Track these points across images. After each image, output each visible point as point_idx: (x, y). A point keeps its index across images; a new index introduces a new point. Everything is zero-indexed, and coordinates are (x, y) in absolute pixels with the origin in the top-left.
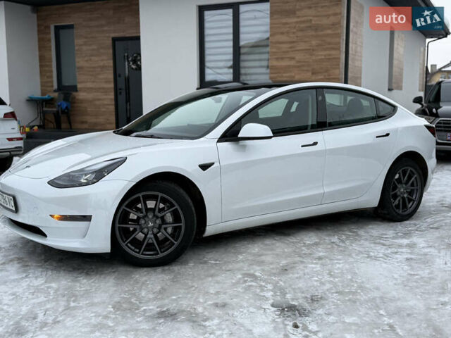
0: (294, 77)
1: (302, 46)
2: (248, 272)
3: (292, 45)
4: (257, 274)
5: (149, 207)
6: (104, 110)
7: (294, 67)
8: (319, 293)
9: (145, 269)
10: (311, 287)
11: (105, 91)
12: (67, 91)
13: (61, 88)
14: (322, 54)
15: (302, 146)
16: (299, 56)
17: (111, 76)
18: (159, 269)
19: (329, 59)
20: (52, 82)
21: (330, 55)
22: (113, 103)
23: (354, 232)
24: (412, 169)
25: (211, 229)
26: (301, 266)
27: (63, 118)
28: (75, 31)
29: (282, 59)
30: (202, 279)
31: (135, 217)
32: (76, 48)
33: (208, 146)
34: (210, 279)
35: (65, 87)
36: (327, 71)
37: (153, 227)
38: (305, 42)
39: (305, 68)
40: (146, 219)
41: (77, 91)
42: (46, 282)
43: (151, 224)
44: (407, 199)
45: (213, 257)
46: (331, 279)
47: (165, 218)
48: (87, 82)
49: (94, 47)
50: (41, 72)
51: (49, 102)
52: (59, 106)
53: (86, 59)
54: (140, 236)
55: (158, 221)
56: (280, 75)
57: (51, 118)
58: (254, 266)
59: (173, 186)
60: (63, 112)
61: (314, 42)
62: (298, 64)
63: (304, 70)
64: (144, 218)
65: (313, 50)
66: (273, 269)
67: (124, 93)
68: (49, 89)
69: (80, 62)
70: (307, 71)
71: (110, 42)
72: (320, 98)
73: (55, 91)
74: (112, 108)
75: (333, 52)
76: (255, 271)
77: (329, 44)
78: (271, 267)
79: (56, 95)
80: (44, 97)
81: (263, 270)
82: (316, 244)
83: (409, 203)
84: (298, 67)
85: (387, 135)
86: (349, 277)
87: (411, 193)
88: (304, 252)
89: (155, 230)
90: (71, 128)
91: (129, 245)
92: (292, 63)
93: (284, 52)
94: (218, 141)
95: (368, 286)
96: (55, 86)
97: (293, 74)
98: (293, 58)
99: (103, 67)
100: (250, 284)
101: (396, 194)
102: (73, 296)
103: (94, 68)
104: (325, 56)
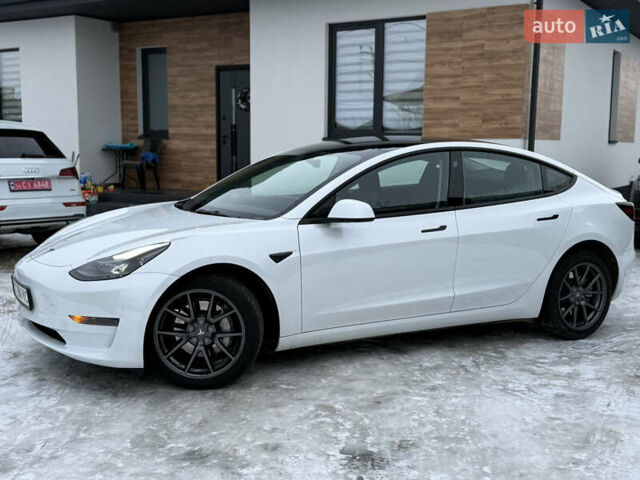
0: (455, 125)
1: (471, 81)
2: (326, 403)
3: (457, 79)
4: (338, 406)
5: (202, 308)
6: (202, 164)
7: (459, 110)
8: (411, 438)
9: (192, 392)
10: (403, 428)
11: (205, 139)
12: (156, 138)
13: (148, 133)
14: (497, 93)
15: (423, 231)
16: (464, 96)
17: (213, 119)
18: (210, 393)
19: (507, 100)
20: (137, 125)
21: (508, 95)
22: (215, 155)
23: (500, 352)
24: (593, 266)
25: (285, 342)
26: (402, 398)
27: (149, 174)
28: (168, 56)
29: (442, 99)
30: (260, 410)
31: (183, 322)
32: (169, 79)
33: (285, 230)
34: (271, 410)
35: (153, 132)
36: (504, 117)
37: (204, 337)
38: (474, 75)
39: (473, 113)
40: (196, 325)
41: (167, 138)
42: (58, 403)
43: (201, 333)
44: (584, 309)
45: (287, 379)
46: (437, 419)
47: (221, 325)
48: (181, 126)
49: (193, 79)
50: (123, 111)
51: (132, 152)
52: (143, 158)
53: (181, 94)
54: (188, 347)
55: (212, 329)
56: (439, 122)
57: (134, 174)
58: (337, 395)
59: (230, 282)
60: (148, 166)
61: (487, 76)
62: (465, 107)
63: (471, 116)
64: (192, 323)
65: (486, 87)
66: (362, 400)
67: (229, 142)
68: (131, 135)
69: (173, 99)
70: (477, 116)
71: (213, 72)
72: (455, 164)
73: (140, 138)
74: (214, 162)
75: (513, 91)
76: (335, 403)
77: (508, 78)
78: (360, 397)
79: (141, 143)
80: (125, 145)
81: (347, 402)
82: (437, 368)
83: (588, 315)
84: (463, 110)
85: (555, 217)
86: (463, 417)
87: (592, 300)
88: (415, 378)
89: (207, 341)
90: (159, 188)
91: (172, 358)
92: (456, 105)
93: (443, 90)
94: (301, 223)
95: (483, 431)
96: (141, 131)
97: (457, 121)
98: (458, 99)
99: (202, 106)
100: (323, 419)
101: (568, 300)
102: (86, 423)
103: (191, 107)
104: (503, 95)
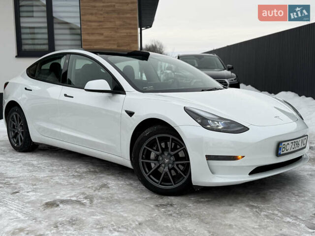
1: (109, 25)
3: (101, 24)
7: (103, 40)
14: (123, 32)
16: (106, 33)
19: (129, 36)
21: (130, 33)
29: (93, 34)
38: (111, 22)
56: (91, 46)
61: (118, 23)
62: (107, 39)
63: (111, 44)
65: (118, 29)
70: (114, 44)
75: (133, 31)
77: (130, 24)
92: (101, 38)
93: (94, 29)
98: (102, 34)
104: (127, 33)
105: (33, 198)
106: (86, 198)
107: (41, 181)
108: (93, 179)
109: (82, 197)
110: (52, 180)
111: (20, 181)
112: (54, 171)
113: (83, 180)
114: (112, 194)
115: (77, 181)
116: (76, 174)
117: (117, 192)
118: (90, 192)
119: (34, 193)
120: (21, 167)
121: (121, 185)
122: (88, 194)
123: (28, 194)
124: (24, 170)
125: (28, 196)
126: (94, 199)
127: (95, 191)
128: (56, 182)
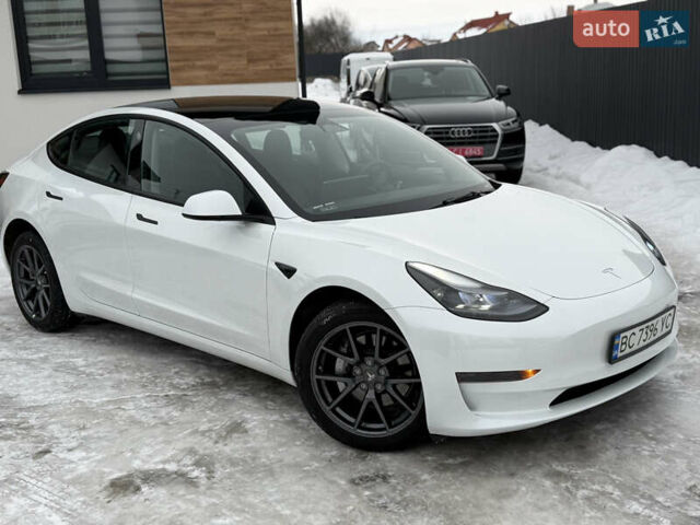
0: (212, 68)
1: (225, 12)
3: (208, 9)
7: (212, 48)
14: (262, 27)
16: (220, 30)
19: (274, 36)
21: (276, 30)
29: (191, 34)
36: (274, 56)
38: (231, 5)
39: (234, 52)
56: (190, 63)
61: (247, 6)
62: (223, 44)
63: (231, 56)
65: (246, 20)
70: (240, 56)
75: (281, 25)
77: (274, 9)
84: (220, 49)
92: (210, 42)
93: (192, 22)
97: (214, 62)
98: (212, 34)
104: (268, 30)
105: (82, 469)
106: (197, 464)
107: (95, 415)
108: (211, 409)
109: (188, 460)
110: (121, 413)
111: (51, 417)
112: (123, 386)
113: (188, 410)
114: (256, 451)
115: (175, 414)
116: (172, 393)
117: (266, 444)
118: (205, 446)
119: (84, 454)
120: (50, 376)
121: (272, 425)
122: (201, 452)
123: (71, 456)
124: (55, 383)
125: (72, 462)
126: (217, 466)
127: (216, 442)
128: (131, 417)
